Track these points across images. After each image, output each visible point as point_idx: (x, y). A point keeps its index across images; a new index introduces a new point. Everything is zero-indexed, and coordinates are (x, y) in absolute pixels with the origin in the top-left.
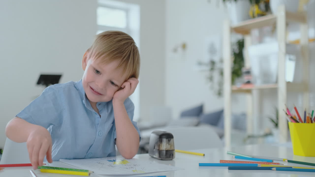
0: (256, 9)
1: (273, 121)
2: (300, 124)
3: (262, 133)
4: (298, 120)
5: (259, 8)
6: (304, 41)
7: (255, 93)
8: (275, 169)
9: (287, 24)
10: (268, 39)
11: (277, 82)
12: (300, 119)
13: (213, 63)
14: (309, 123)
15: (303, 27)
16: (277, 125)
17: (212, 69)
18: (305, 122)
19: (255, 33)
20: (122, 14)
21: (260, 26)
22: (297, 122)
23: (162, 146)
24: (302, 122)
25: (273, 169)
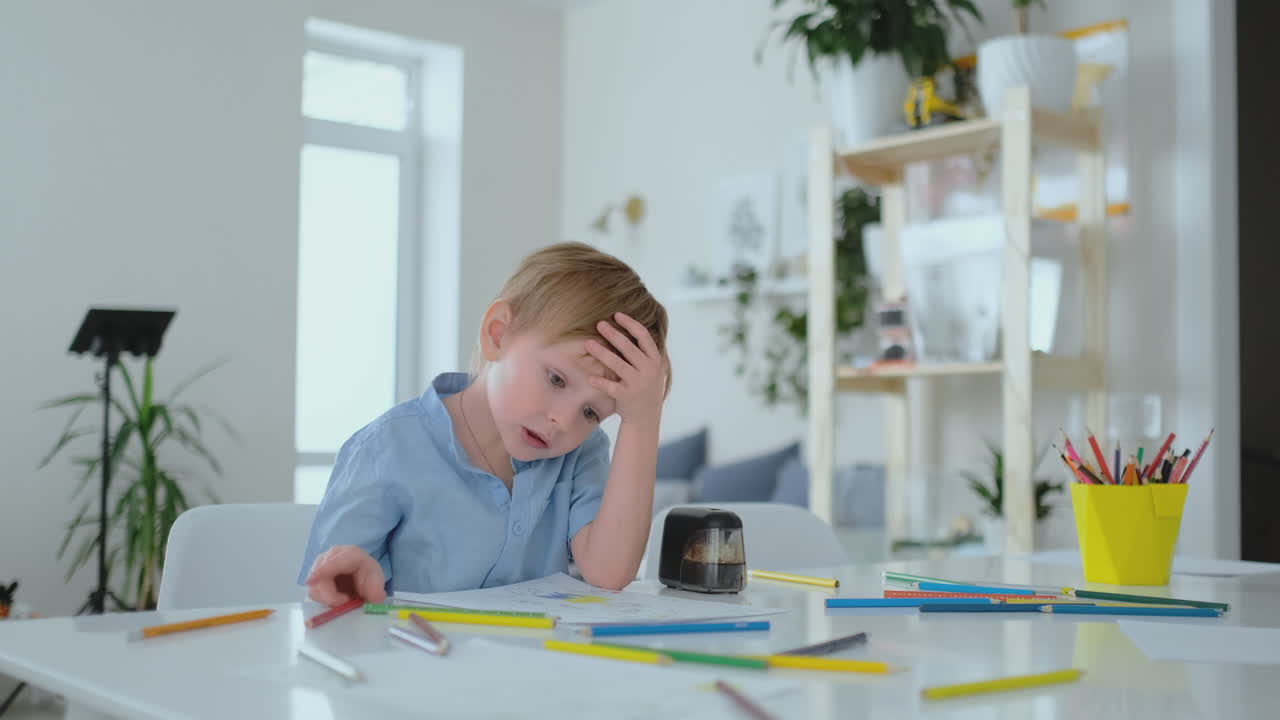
0: (925, 94)
1: (982, 491)
2: (1107, 487)
3: (943, 534)
4: (1101, 478)
5: (936, 87)
6: (1089, 213)
7: (916, 389)
8: (1049, 608)
9: (1035, 151)
10: (963, 201)
11: (997, 354)
12: (1105, 471)
13: (748, 276)
14: (1131, 484)
15: (1086, 163)
16: (997, 504)
17: (744, 299)
18: (1117, 482)
19: (918, 174)
20: (392, 79)
21: (935, 155)
22: (1098, 482)
23: (708, 551)
24: (1112, 482)
25: (1043, 608)
